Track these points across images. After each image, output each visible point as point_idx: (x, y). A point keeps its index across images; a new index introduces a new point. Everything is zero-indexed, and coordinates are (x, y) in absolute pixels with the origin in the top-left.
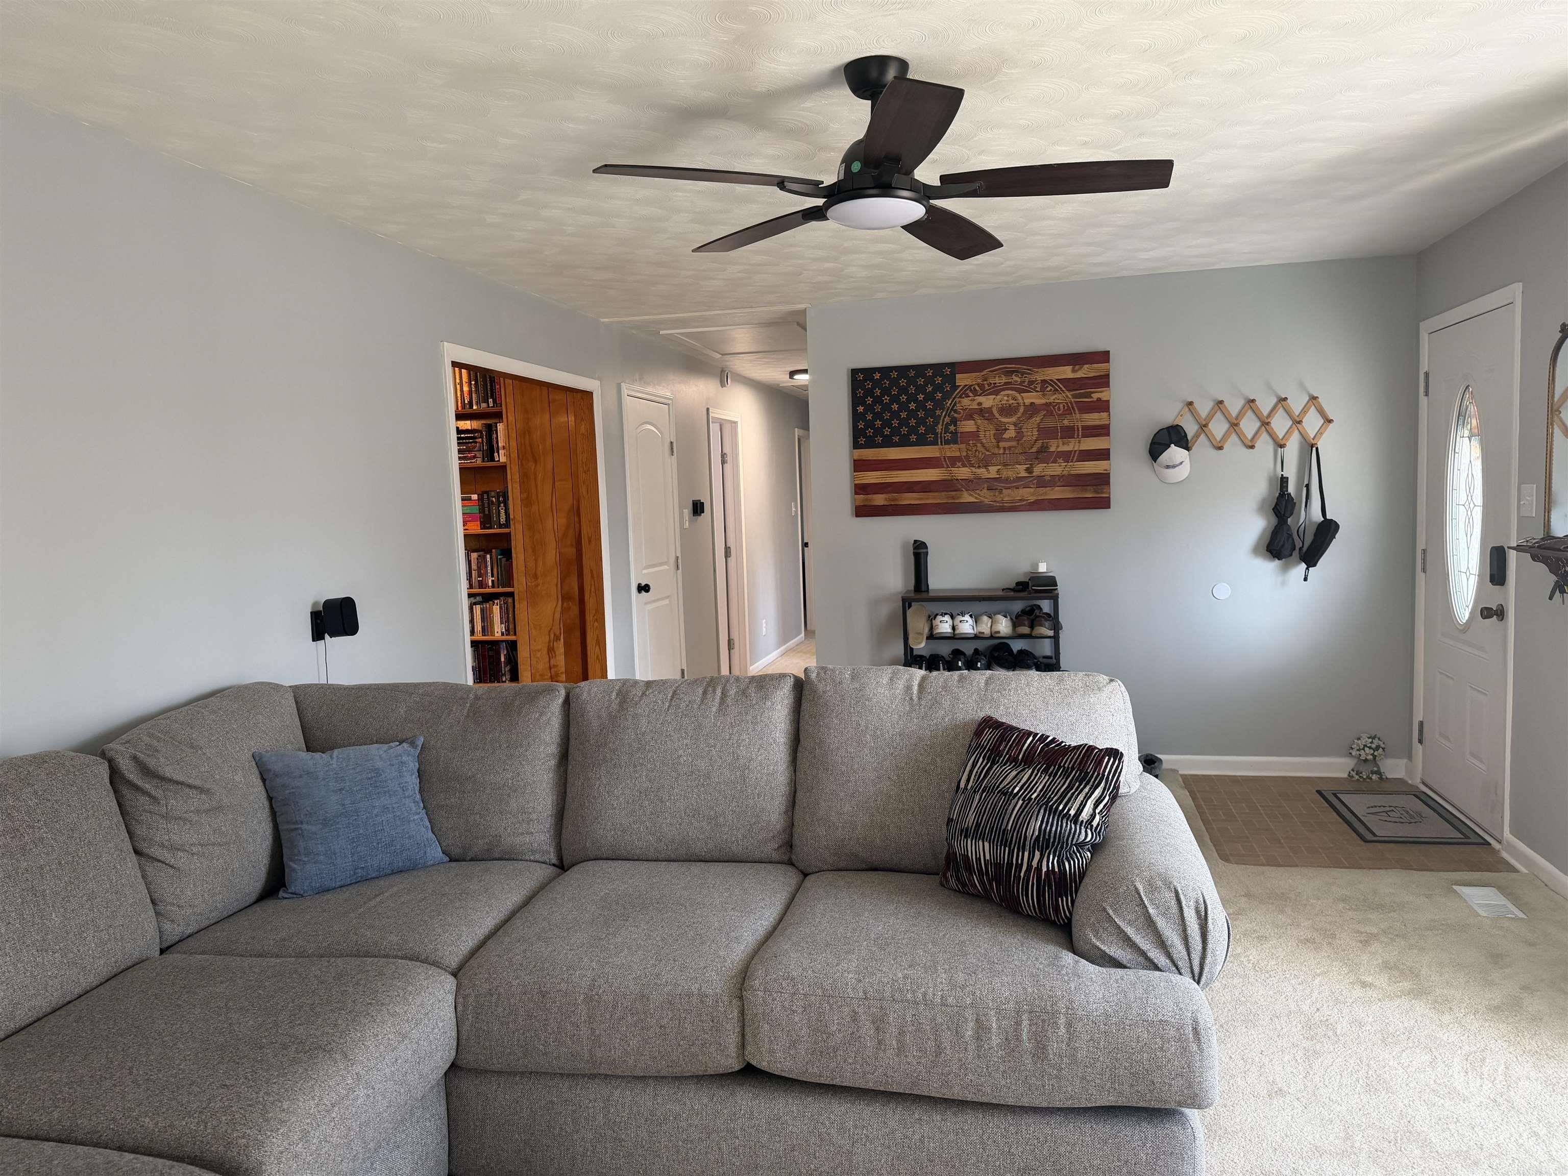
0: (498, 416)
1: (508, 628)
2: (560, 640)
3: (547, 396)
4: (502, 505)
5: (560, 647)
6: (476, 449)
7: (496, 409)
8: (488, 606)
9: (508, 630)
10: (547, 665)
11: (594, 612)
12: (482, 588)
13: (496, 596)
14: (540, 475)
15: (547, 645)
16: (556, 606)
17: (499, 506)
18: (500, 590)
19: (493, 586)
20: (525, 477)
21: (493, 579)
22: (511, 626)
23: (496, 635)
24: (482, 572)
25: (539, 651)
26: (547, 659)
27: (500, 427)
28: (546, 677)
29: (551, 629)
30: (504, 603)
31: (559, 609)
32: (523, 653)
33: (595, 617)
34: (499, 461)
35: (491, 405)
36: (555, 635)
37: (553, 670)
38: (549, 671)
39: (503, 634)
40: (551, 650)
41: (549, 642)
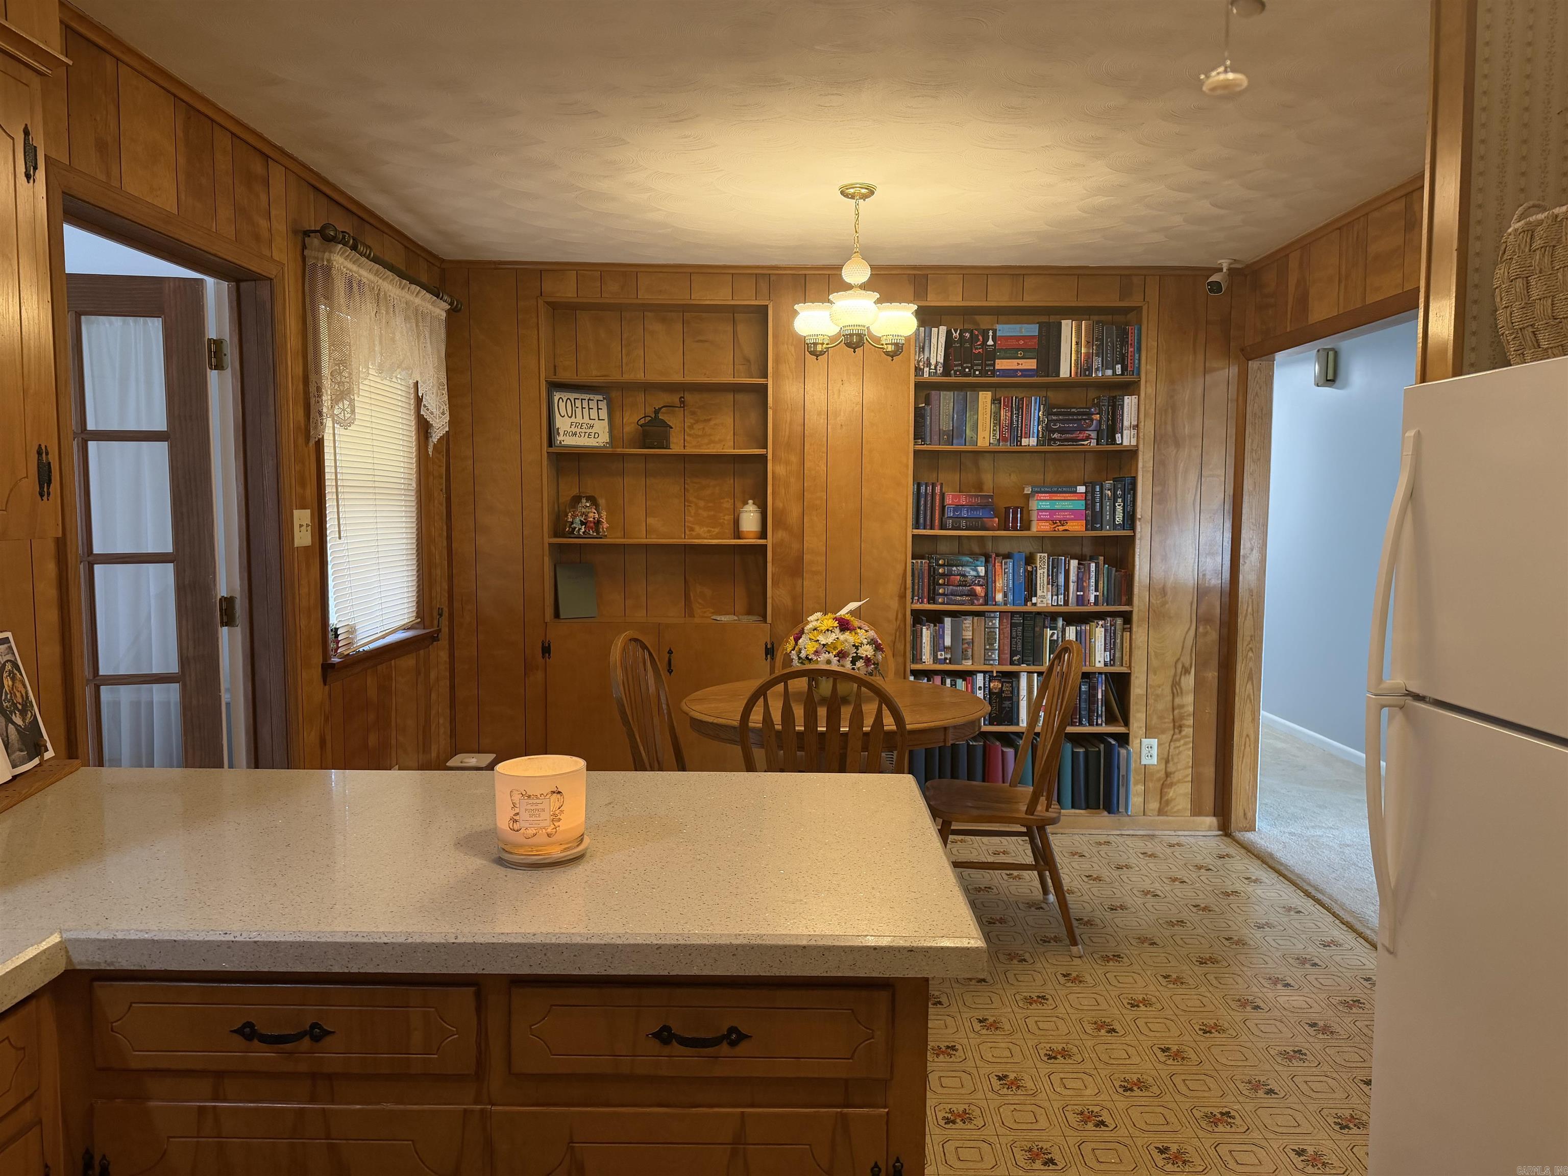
0: (1131, 387)
1: (1114, 656)
2: (1189, 673)
3: (1202, 365)
4: (1120, 500)
5: (1189, 682)
6: (1090, 429)
7: (1127, 378)
8: (1088, 628)
9: (1113, 659)
10: (1170, 705)
11: (1249, 639)
12: (1083, 605)
13: (1101, 616)
14: (1182, 465)
15: (1171, 679)
16: (1189, 629)
17: (1115, 501)
18: (1105, 608)
19: (1096, 603)
20: (1160, 464)
21: (1098, 593)
22: (1118, 655)
23: (1098, 665)
24: (1085, 584)
25: (1159, 687)
26: (1170, 698)
27: (1129, 402)
28: (1166, 720)
29: (1179, 659)
30: (1111, 625)
31: (1192, 633)
32: (1137, 689)
33: (1250, 646)
34: (1122, 443)
35: (1119, 371)
36: (1183, 666)
37: (1176, 712)
38: (1171, 714)
39: (1106, 665)
40: (1176, 685)
41: (1175, 675)
